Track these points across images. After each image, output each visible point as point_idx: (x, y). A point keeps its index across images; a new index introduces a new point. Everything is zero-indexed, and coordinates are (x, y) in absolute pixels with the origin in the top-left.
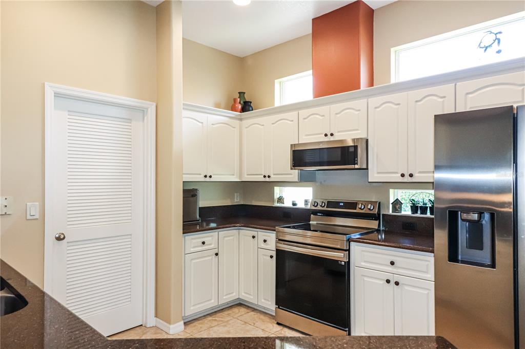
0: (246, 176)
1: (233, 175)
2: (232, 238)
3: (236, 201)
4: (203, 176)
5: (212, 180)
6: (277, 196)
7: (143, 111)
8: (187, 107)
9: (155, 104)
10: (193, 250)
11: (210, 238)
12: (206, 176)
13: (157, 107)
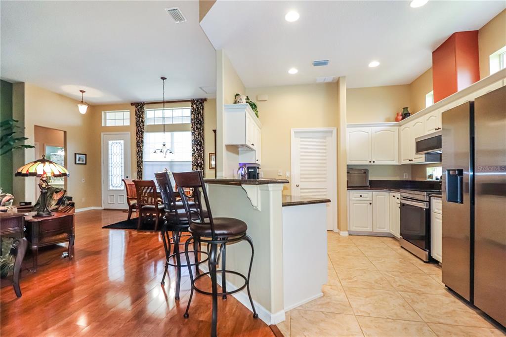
0: (402, 161)
1: (393, 161)
2: (383, 196)
3: (404, 178)
4: (369, 162)
5: (375, 164)
6: (428, 174)
7: (331, 132)
8: (349, 126)
9: (336, 129)
10: (354, 199)
11: (367, 194)
12: (370, 162)
13: (337, 129)
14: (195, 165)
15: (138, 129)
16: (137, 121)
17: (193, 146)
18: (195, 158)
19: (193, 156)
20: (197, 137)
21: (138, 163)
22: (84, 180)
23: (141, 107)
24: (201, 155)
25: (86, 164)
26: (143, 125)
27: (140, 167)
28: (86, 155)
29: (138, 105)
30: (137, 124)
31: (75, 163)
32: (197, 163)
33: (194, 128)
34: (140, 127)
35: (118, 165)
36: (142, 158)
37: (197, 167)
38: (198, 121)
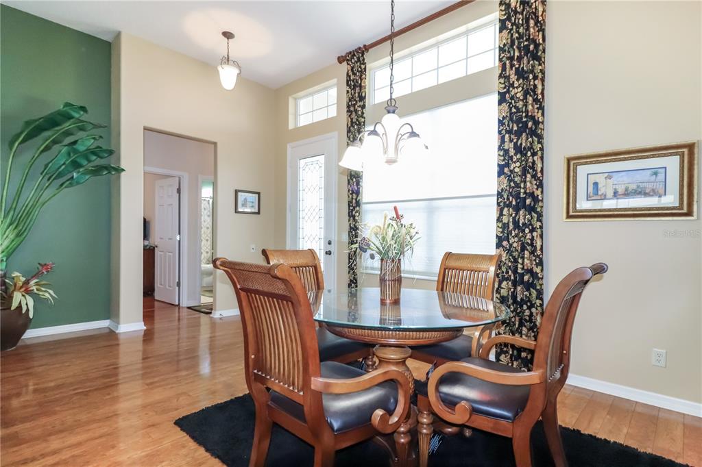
14: (509, 206)
15: (352, 119)
16: (350, 100)
17: (503, 141)
18: (510, 180)
19: (500, 173)
20: (520, 104)
21: (349, 206)
22: (253, 246)
23: (358, 58)
24: (533, 168)
25: (258, 213)
26: (363, 107)
27: (354, 217)
28: (259, 194)
29: (352, 57)
30: (348, 107)
31: (236, 211)
32: (517, 196)
33: (507, 78)
34: (356, 111)
35: (314, 214)
36: (358, 193)
37: (517, 209)
38: (528, 46)
